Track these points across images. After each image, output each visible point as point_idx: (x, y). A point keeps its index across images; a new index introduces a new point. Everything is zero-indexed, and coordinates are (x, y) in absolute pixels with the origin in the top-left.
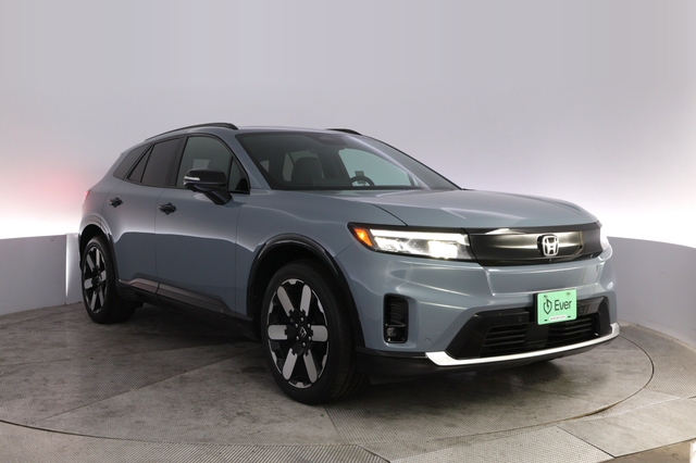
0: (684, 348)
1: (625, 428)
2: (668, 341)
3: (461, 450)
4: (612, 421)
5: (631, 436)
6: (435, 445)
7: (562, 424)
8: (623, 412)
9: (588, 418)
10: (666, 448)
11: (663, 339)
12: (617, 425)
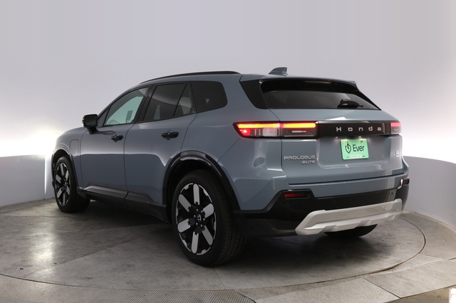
0: (444, 227)
1: (407, 279)
2: (435, 223)
3: (301, 293)
4: (399, 275)
5: (411, 284)
6: (284, 290)
7: (366, 276)
8: (405, 269)
9: (383, 273)
10: (434, 292)
11: (432, 221)
12: (401, 277)
